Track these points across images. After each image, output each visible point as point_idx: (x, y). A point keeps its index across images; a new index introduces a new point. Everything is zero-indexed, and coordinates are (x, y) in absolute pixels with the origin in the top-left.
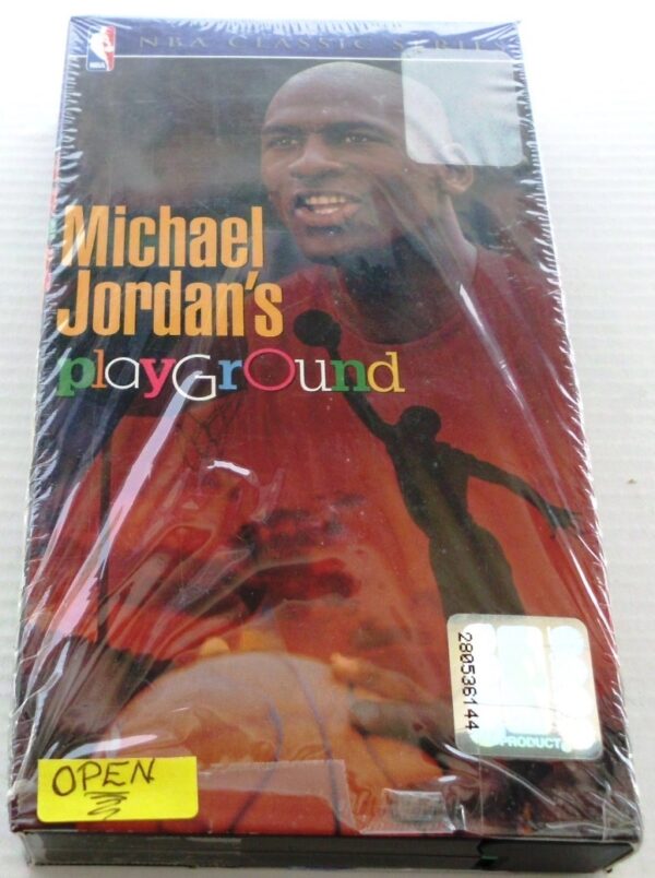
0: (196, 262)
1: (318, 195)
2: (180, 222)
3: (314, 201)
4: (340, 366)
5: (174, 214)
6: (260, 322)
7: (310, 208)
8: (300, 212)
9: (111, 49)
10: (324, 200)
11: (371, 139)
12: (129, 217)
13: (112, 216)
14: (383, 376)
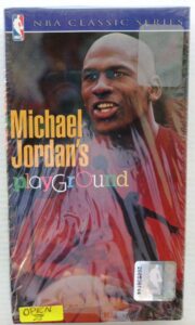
0: (59, 136)
1: (103, 103)
2: (52, 117)
3: (101, 106)
4: (107, 177)
5: (50, 114)
6: (81, 160)
7: (100, 109)
8: (96, 112)
9: (22, 28)
10: (105, 105)
11: (125, 74)
12: (34, 115)
13: (28, 115)
14: (122, 181)
